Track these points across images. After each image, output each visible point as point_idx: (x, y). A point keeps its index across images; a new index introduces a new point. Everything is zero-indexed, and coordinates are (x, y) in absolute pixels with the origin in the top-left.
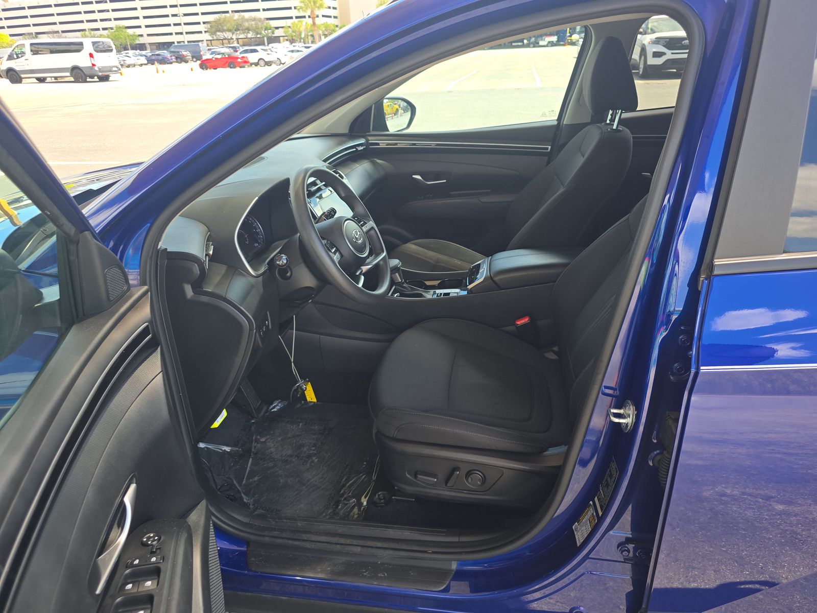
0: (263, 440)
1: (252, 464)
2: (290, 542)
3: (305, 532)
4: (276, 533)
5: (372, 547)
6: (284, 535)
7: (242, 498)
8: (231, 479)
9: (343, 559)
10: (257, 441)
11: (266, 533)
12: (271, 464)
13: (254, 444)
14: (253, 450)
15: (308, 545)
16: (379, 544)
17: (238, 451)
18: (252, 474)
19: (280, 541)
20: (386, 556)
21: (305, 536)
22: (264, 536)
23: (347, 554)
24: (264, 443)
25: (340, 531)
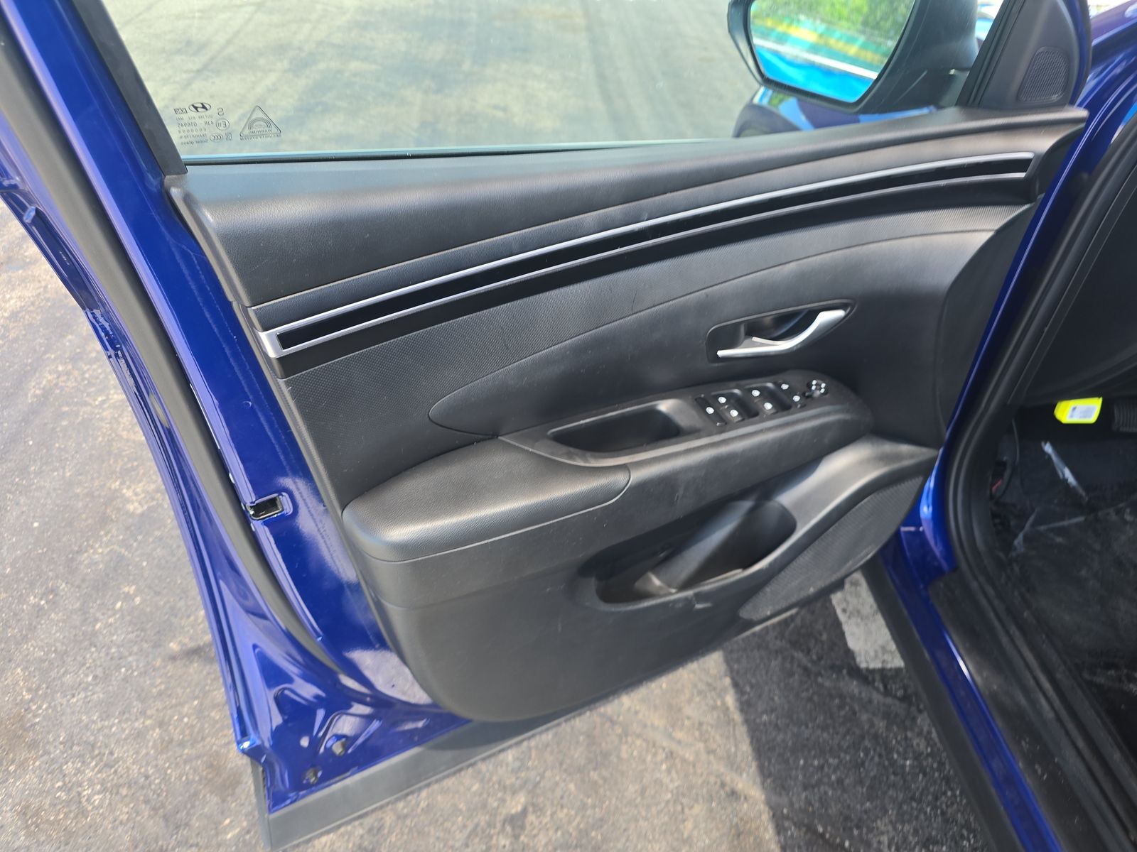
0: (1128, 518)
1: (1076, 524)
2: (992, 615)
3: (1021, 628)
4: (990, 591)
5: (1067, 733)
6: (996, 602)
7: (1016, 536)
8: (1033, 510)
9: (1023, 701)
10: (1119, 512)
11: (982, 579)
12: (1097, 547)
13: (1111, 510)
14: (1100, 514)
15: (1004, 640)
16: (1081, 743)
17: (1081, 497)
18: (1061, 531)
19: (984, 602)
20: (1072, 764)
21: (1013, 630)
22: (975, 578)
23: (1033, 702)
24: (1126, 522)
25: (1058, 676)
